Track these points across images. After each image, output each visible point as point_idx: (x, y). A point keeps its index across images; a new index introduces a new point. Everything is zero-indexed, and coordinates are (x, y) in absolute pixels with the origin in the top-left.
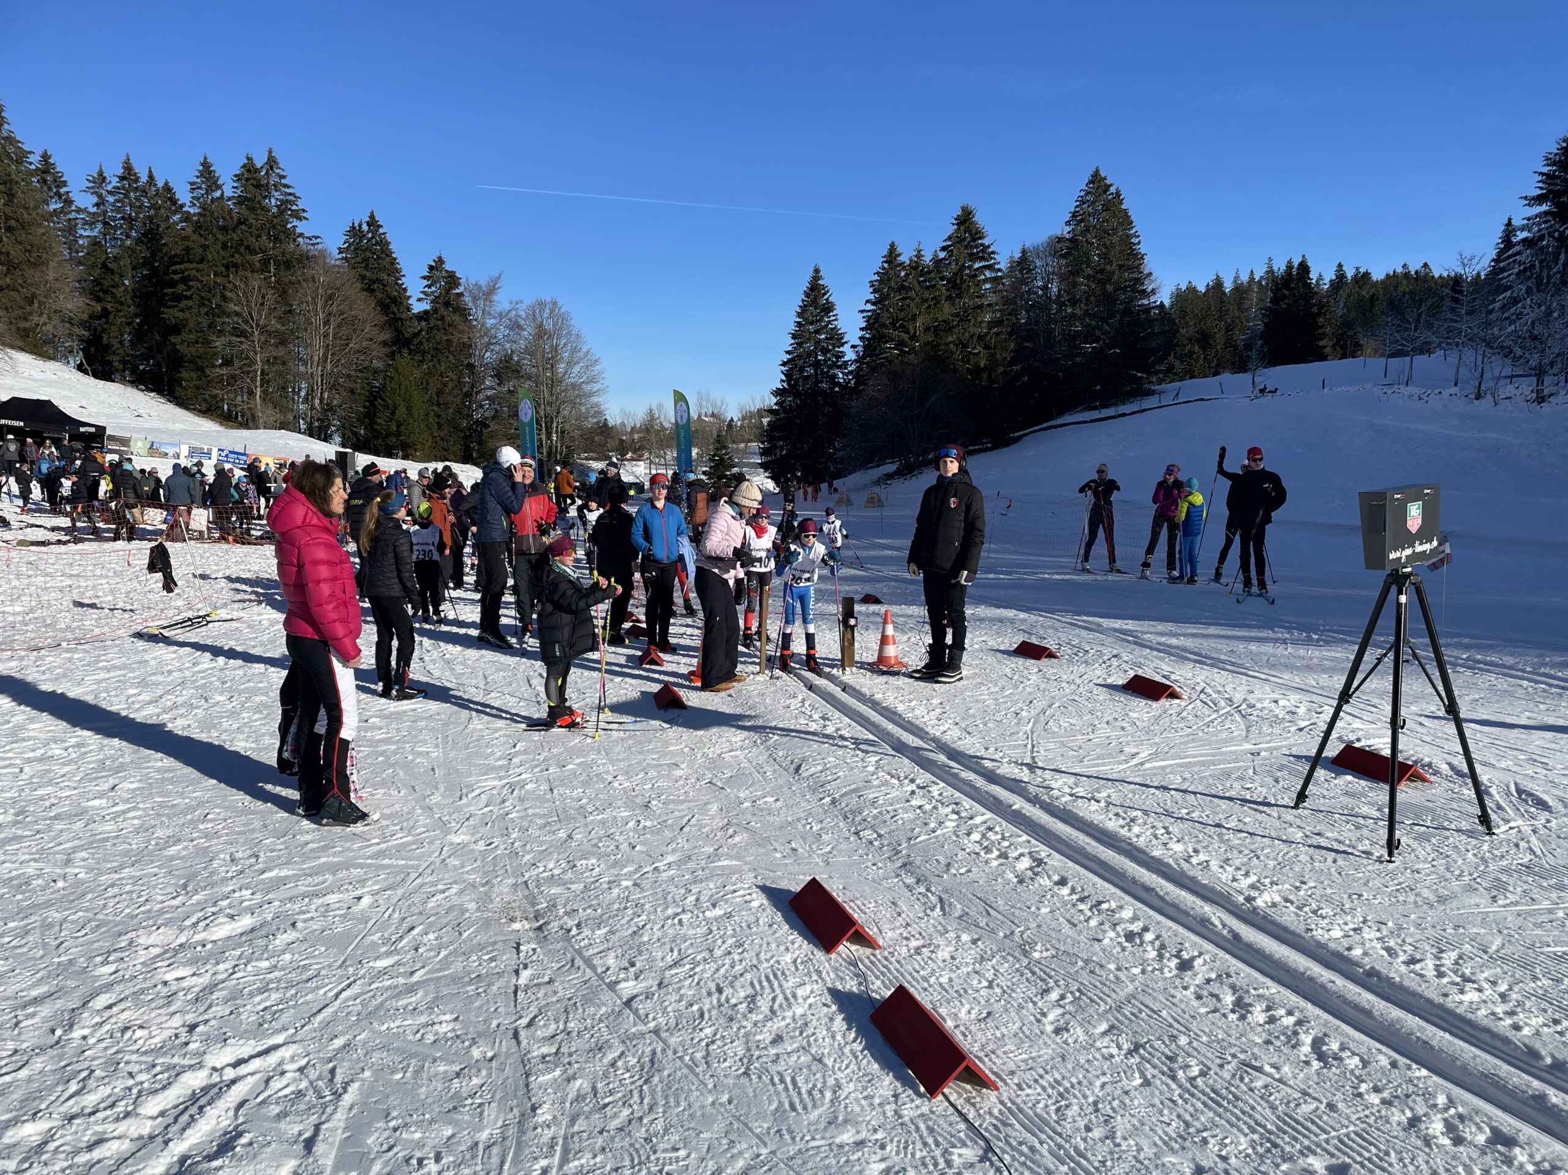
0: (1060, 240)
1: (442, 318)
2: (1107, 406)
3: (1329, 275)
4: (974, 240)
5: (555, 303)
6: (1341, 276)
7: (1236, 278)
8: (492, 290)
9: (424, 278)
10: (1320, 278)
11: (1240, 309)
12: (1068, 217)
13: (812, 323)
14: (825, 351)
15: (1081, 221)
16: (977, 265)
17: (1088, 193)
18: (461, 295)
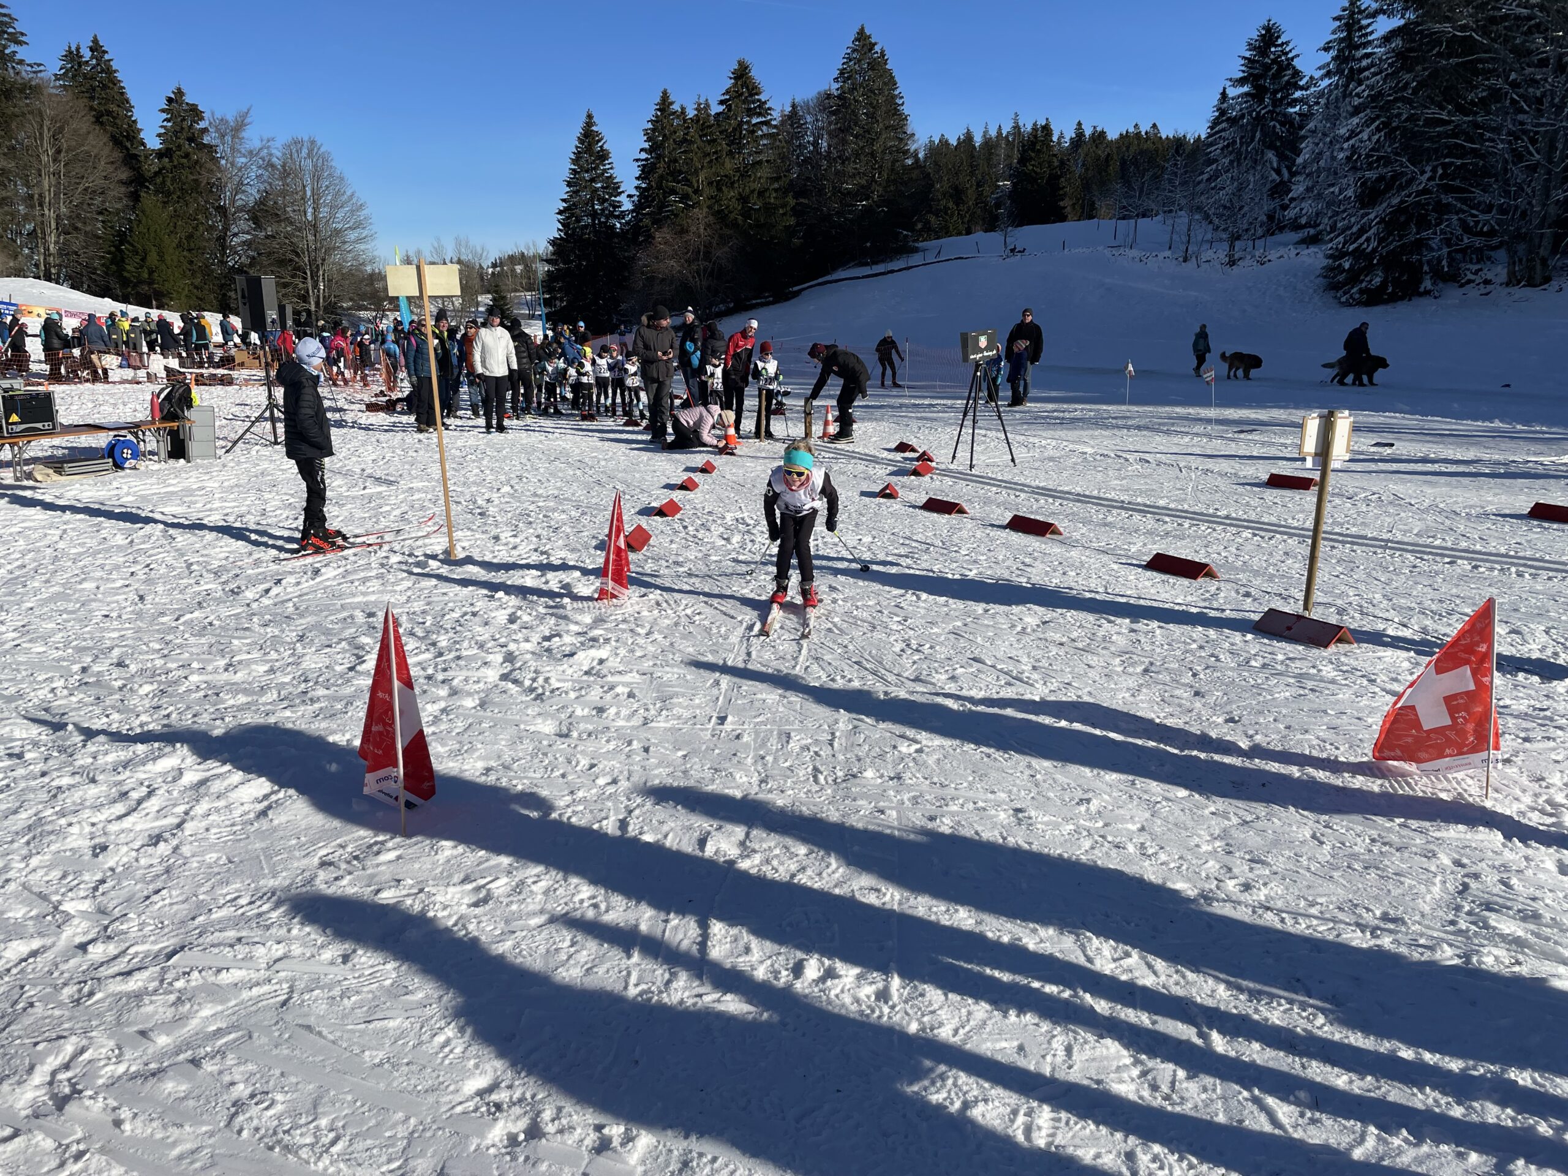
0: (829, 96)
1: (187, 156)
2: (876, 263)
3: (1070, 134)
4: (751, 95)
5: (313, 142)
6: (1080, 134)
7: (986, 133)
8: (239, 127)
9: (163, 111)
10: (1061, 136)
11: (989, 166)
12: (836, 74)
13: (587, 171)
14: (603, 201)
15: (849, 78)
16: (755, 121)
17: (854, 51)
18: (205, 130)
